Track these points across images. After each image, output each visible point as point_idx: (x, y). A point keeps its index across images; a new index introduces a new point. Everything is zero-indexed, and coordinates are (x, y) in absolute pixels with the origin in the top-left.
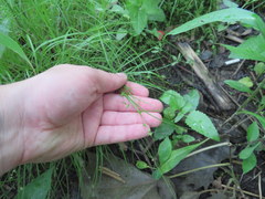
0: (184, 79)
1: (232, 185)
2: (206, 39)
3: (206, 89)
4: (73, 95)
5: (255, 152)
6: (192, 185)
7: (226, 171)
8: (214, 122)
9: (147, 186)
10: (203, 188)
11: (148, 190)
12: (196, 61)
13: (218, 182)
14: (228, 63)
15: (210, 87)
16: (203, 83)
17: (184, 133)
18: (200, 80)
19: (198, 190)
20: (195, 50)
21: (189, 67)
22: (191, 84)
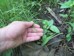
0: (49, 17)
1: (65, 46)
2: (54, 5)
3: (55, 19)
4: (19, 31)
5: (70, 35)
6: (54, 47)
7: (63, 42)
8: (58, 28)
9: (40, 49)
10: (57, 48)
11: (41, 50)
12: (51, 11)
13: (61, 45)
14: (61, 11)
15: (56, 19)
16: (54, 18)
17: (50, 32)
18: (53, 17)
19: (55, 48)
20: (51, 9)
21: (49, 13)
22: (51, 18)
